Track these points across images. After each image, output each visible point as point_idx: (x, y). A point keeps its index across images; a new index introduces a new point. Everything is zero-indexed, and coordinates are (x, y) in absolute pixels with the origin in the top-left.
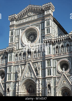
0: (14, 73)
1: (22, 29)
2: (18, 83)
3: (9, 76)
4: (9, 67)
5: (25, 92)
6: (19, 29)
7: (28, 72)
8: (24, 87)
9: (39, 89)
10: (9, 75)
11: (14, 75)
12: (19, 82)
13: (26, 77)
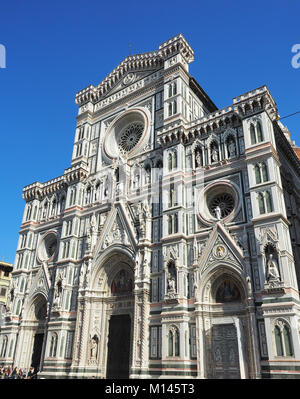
8: (103, 275)
9: (143, 277)
13: (107, 244)
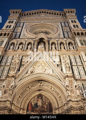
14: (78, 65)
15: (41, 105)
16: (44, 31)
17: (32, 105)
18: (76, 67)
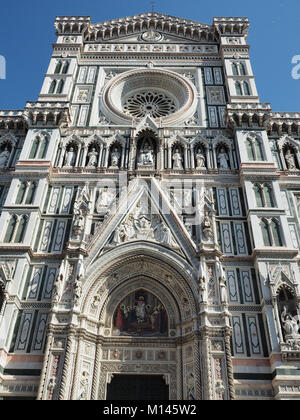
0: (47, 213)
1: (112, 70)
2: (74, 264)
3: (14, 225)
4: (25, 183)
5: (103, 321)
6: (98, 66)
7: (136, 217)
10: (15, 218)
11: (47, 224)
12: (81, 257)
14: (234, 216)
15: (143, 316)
16: (155, 96)
17: (123, 315)
18: (229, 222)
